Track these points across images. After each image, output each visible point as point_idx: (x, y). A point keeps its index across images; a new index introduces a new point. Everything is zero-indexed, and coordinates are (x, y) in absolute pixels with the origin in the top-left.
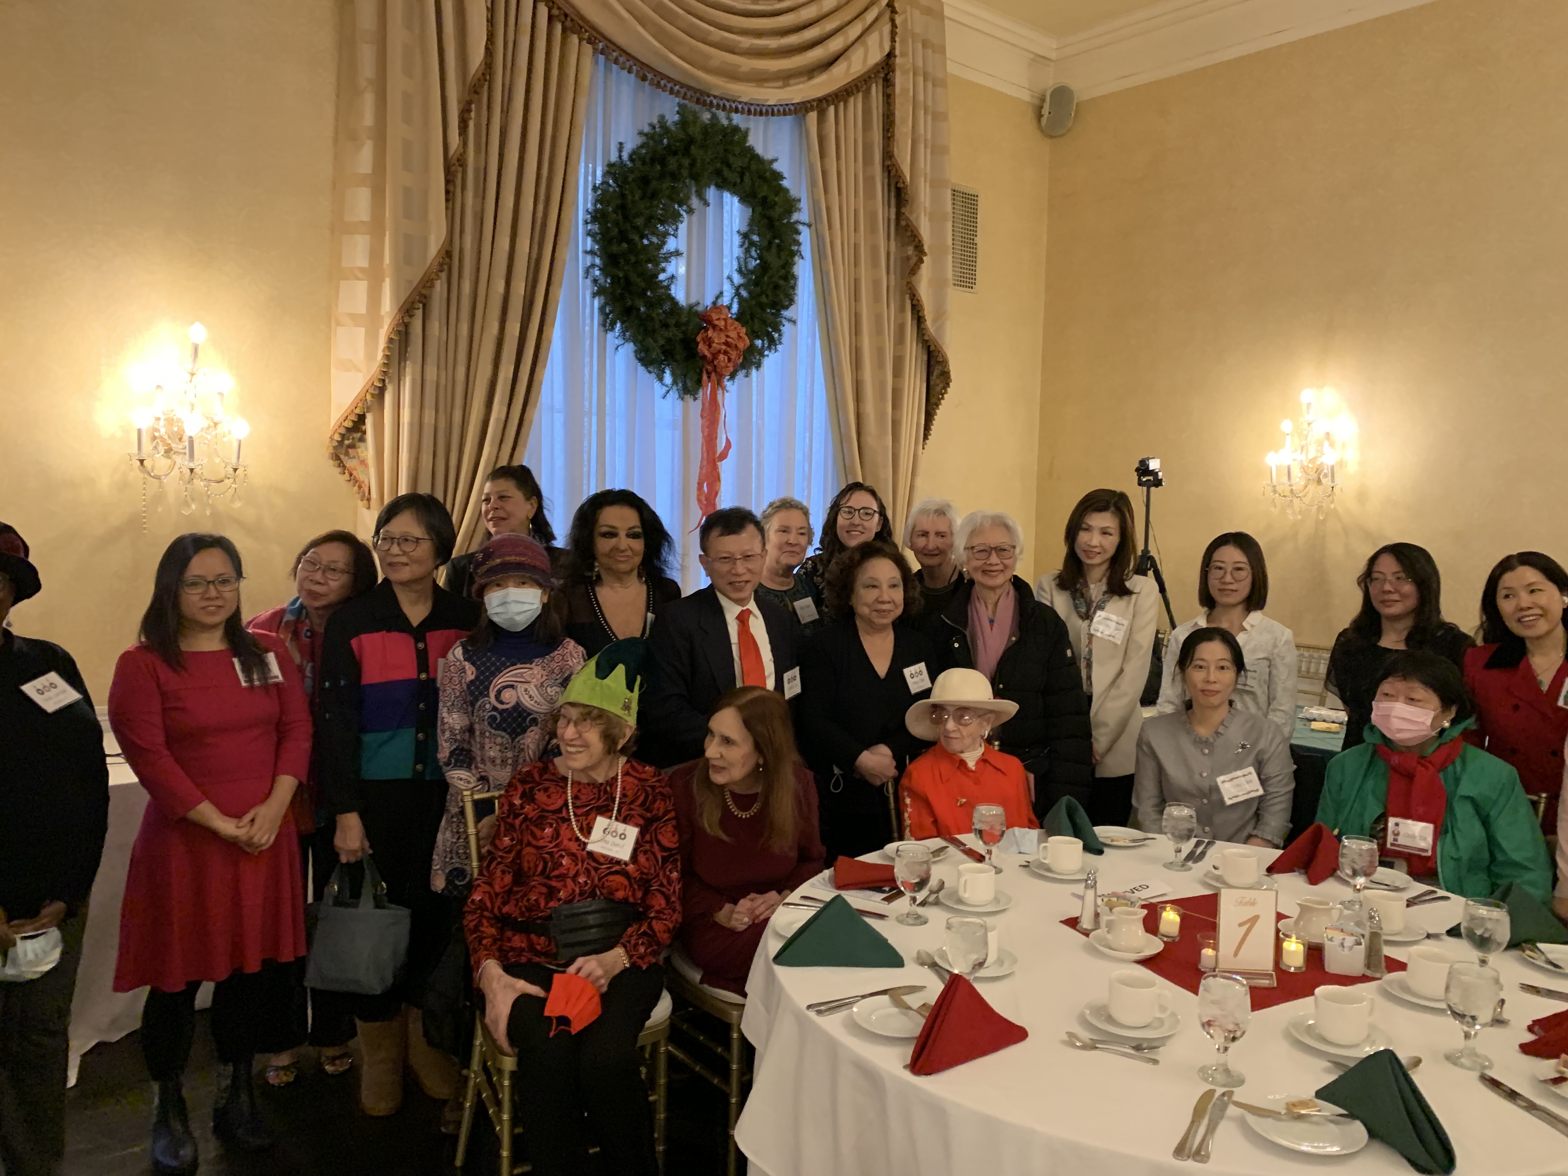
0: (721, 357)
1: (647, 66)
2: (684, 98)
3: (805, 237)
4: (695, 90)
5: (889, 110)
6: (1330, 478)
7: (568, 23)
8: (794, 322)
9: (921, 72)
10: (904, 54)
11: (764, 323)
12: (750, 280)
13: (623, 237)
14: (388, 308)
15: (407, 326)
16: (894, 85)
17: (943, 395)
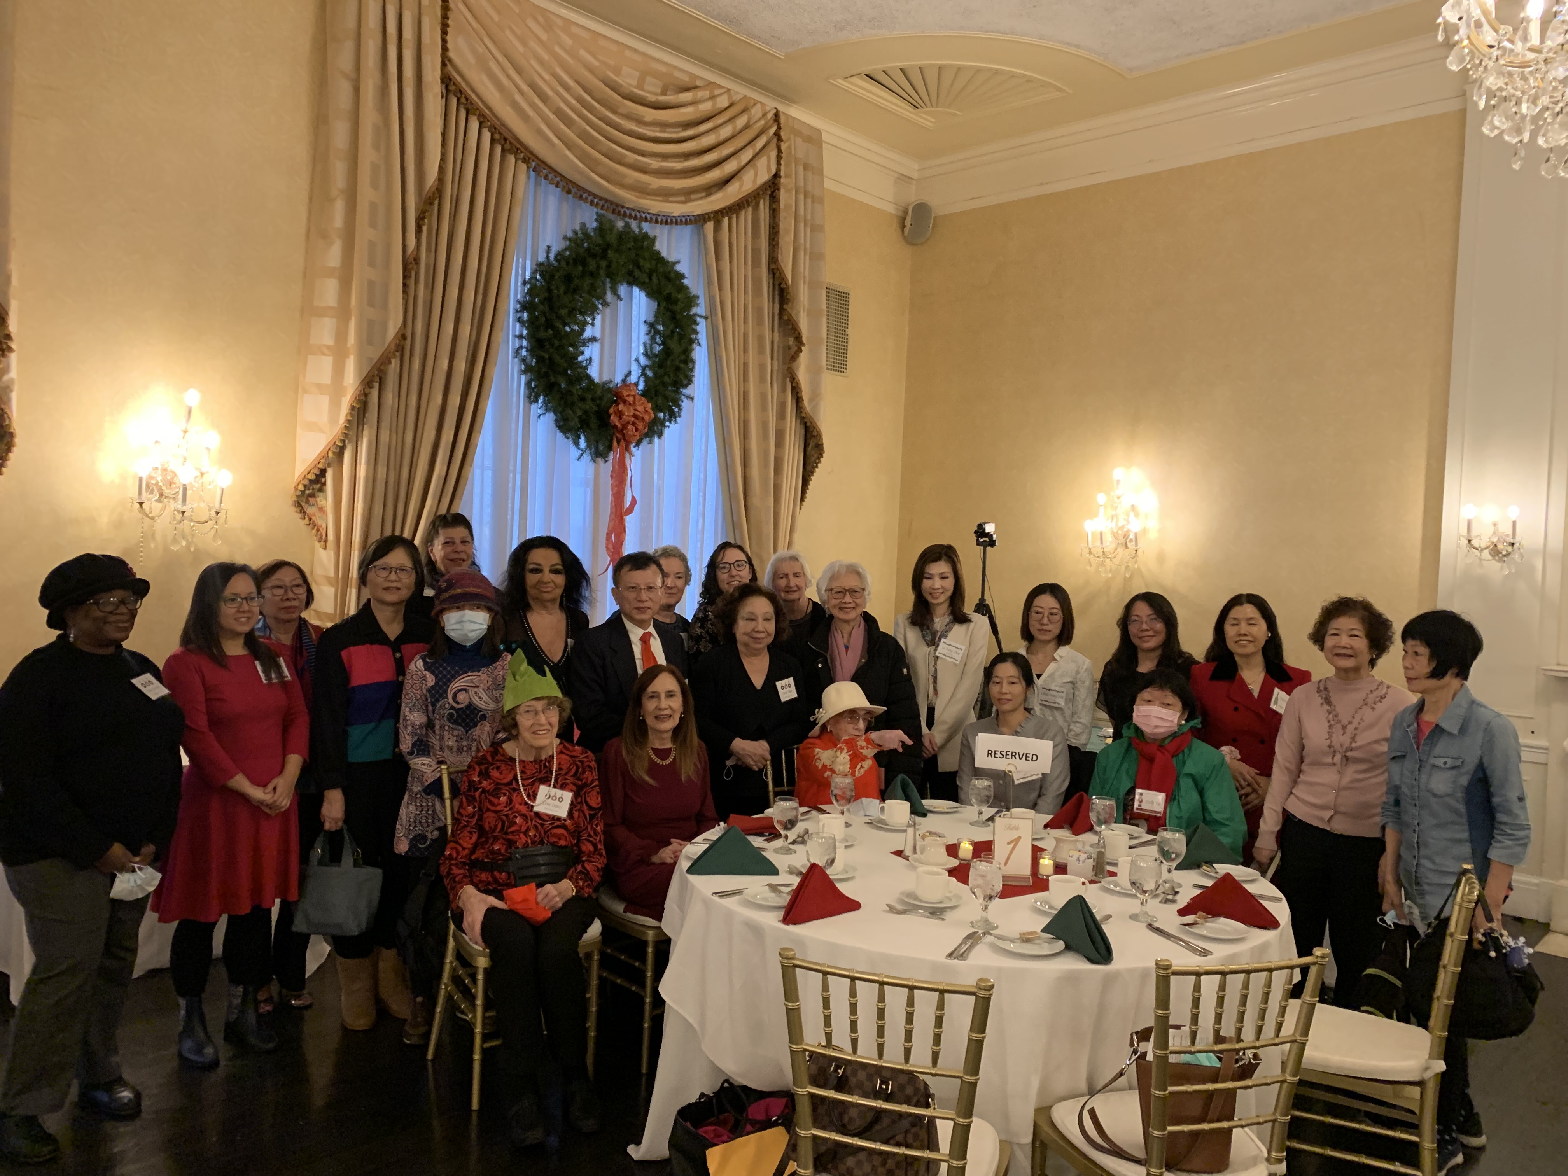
0: (630, 427)
1: (571, 181)
2: (602, 209)
3: (702, 327)
4: (612, 203)
5: (774, 222)
6: (1134, 543)
7: (507, 146)
8: (692, 399)
9: (802, 190)
10: (788, 176)
11: (667, 399)
12: (654, 362)
13: (549, 325)
14: (351, 380)
15: (366, 395)
16: (779, 202)
17: (817, 464)
